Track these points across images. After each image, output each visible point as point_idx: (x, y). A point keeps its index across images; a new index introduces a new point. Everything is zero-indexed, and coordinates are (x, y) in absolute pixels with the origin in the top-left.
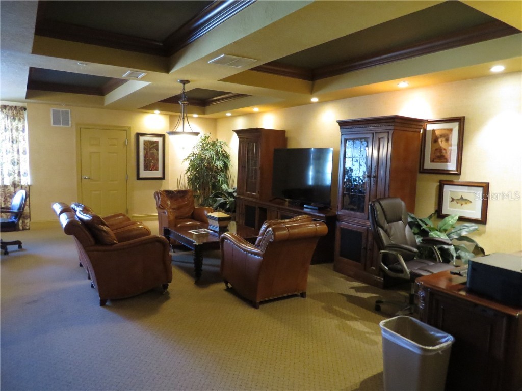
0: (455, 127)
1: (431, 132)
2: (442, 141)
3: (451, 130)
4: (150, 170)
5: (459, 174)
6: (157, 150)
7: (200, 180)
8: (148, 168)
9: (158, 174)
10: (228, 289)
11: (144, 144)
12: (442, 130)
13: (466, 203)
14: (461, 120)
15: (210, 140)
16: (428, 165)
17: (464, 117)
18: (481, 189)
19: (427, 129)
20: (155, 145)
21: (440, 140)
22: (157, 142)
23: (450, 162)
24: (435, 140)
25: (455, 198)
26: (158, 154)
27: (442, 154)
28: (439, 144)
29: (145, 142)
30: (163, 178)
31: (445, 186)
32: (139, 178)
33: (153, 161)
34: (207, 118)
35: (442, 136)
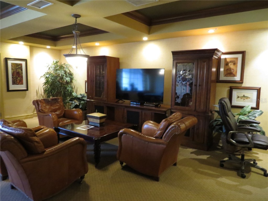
0: (240, 56)
1: (224, 60)
2: (231, 65)
3: (237, 59)
4: (17, 84)
5: (242, 83)
6: (22, 70)
7: (55, 90)
8: (16, 83)
9: (23, 87)
10: (124, 168)
11: (12, 66)
12: (231, 58)
13: (247, 99)
14: (243, 53)
15: (59, 64)
16: (222, 78)
17: (245, 51)
18: (256, 91)
19: (221, 58)
20: (20, 66)
21: (230, 64)
22: (21, 65)
23: (236, 76)
24: (227, 64)
25: (239, 96)
26: (22, 73)
27: (231, 72)
28: (229, 66)
29: (12, 64)
30: (27, 90)
31: (233, 90)
32: (8, 90)
33: (19, 78)
34: (55, 50)
35: (231, 62)
